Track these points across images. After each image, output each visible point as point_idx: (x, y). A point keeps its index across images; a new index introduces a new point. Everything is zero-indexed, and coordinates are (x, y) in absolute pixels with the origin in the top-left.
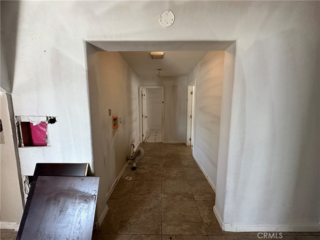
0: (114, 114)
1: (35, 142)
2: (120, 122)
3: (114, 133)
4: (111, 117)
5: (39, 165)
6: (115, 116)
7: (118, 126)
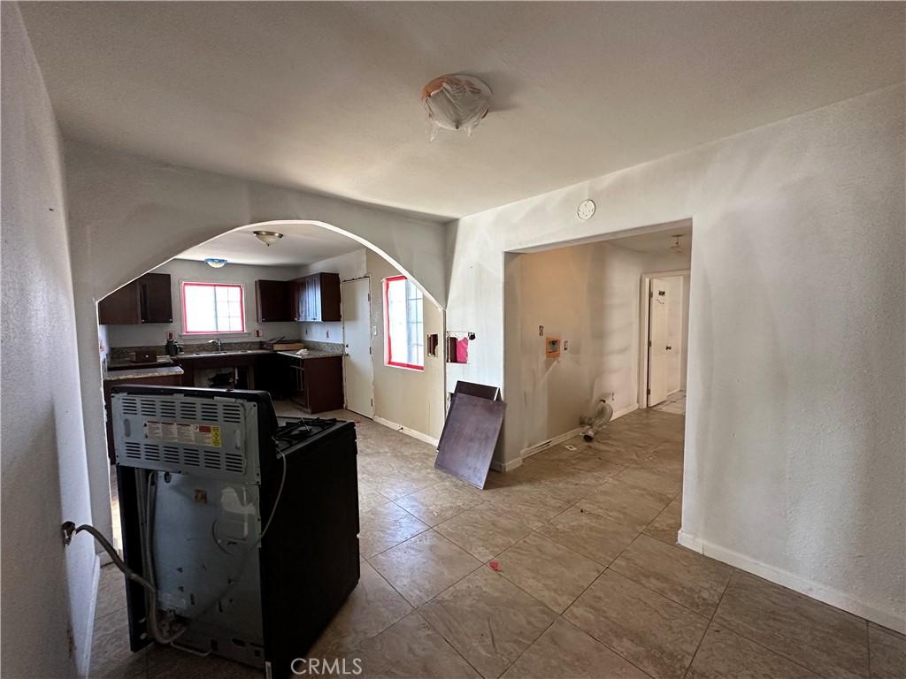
0: (550, 332)
1: (458, 359)
2: (565, 349)
3: (548, 364)
4: (544, 338)
5: (460, 383)
6: (554, 337)
7: (558, 355)
